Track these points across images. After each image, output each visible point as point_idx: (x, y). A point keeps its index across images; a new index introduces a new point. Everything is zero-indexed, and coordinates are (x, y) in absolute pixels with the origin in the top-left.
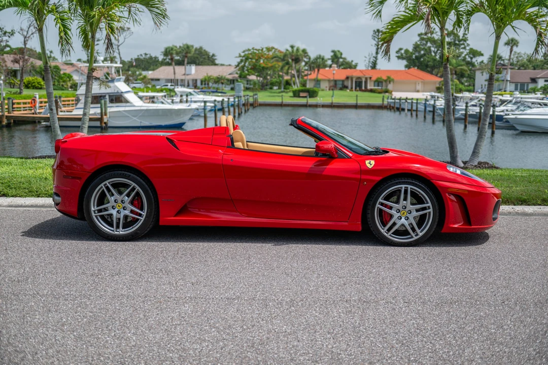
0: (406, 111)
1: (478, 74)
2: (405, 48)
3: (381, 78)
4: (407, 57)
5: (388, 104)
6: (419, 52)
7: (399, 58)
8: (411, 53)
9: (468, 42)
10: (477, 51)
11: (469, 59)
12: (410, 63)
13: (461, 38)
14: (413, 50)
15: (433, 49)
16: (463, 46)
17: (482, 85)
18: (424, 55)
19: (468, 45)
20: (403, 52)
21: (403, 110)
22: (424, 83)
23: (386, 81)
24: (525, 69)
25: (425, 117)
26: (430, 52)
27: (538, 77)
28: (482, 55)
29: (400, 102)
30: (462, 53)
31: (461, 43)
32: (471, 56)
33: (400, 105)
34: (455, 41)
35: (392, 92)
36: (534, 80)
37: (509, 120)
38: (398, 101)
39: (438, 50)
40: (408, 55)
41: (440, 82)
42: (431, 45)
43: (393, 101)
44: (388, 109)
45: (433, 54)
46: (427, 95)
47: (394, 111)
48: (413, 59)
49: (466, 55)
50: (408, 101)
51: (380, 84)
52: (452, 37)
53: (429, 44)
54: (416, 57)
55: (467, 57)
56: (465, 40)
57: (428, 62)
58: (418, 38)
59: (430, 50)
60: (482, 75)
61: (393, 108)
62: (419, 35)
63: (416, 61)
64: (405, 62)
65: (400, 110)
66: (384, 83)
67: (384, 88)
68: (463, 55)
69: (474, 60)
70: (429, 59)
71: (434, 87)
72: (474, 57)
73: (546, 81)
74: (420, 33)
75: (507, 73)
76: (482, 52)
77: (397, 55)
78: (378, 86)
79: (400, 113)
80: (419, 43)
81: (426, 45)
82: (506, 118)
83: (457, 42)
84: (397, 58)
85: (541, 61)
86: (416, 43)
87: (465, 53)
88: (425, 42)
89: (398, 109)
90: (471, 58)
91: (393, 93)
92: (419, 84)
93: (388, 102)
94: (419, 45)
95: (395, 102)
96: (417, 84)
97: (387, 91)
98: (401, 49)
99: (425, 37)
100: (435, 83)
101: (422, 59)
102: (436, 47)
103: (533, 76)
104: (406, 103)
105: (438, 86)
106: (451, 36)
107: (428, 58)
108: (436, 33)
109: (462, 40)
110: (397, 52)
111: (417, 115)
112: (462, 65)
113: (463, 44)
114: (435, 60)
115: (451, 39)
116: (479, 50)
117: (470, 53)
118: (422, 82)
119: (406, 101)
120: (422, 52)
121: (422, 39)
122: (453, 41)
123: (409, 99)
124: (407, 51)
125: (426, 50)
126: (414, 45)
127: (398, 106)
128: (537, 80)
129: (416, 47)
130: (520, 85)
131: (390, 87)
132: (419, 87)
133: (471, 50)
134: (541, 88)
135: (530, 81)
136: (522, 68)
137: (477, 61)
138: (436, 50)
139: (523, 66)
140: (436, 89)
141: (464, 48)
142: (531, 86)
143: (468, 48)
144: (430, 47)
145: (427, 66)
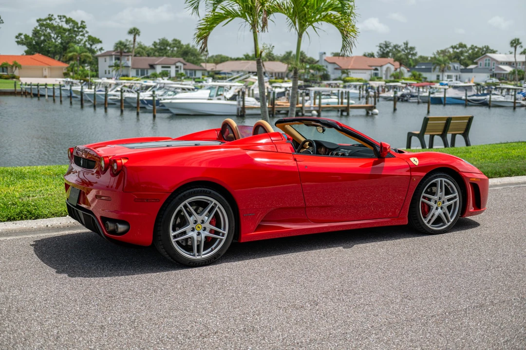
0: (47, 97)
1: (101, 60)
2: (24, 34)
3: (6, 64)
4: (27, 43)
5: (22, 90)
6: (40, 38)
7: (18, 43)
8: (31, 38)
9: (86, 29)
10: (95, 38)
11: (89, 46)
12: (31, 49)
13: (79, 25)
14: (33, 35)
15: (52, 35)
16: (81, 33)
17: (106, 71)
18: (44, 41)
19: (87, 32)
20: (23, 37)
21: (43, 96)
22: (51, 69)
23: (12, 67)
24: (141, 56)
25: (71, 103)
26: (51, 39)
27: (156, 63)
28: (101, 42)
29: (38, 88)
30: (82, 40)
31: (80, 30)
32: (91, 43)
33: (38, 91)
34: (74, 28)
35: (19, 78)
36: (152, 67)
37: (164, 104)
38: (36, 87)
39: (57, 37)
40: (28, 41)
41: (67, 68)
42: (50, 31)
43: (30, 87)
44: (22, 95)
45: (54, 41)
46: (61, 80)
47: (31, 97)
48: (34, 45)
49: (85, 42)
50: (48, 87)
51: (5, 69)
52: (71, 24)
53: (49, 30)
54: (36, 42)
55: (87, 43)
56: (84, 27)
57: (49, 47)
58: (37, 24)
59: (51, 36)
60: (105, 61)
61: (29, 94)
62: (38, 21)
63: (37, 47)
64: (25, 48)
65: (39, 96)
66: (9, 69)
67: (10, 74)
68: (83, 42)
69: (93, 47)
70: (50, 45)
71: (61, 73)
72: (94, 44)
73: (163, 67)
74: (38, 19)
75: (128, 60)
76: (100, 40)
77: (17, 40)
78: (3, 72)
79: (39, 99)
80: (39, 28)
81: (46, 31)
82: (161, 103)
83: (76, 29)
84: (16, 43)
85: (152, 49)
86: (35, 28)
87: (84, 40)
88: (44, 28)
89: (35, 95)
90: (91, 45)
91: (21, 79)
92: (45, 69)
93: (22, 88)
94: (39, 31)
95: (31, 88)
96: (44, 69)
97: (13, 77)
98: (20, 34)
99: (45, 23)
100: (62, 68)
101: (42, 45)
102: (55, 33)
103: (151, 63)
104: (46, 89)
105: (65, 71)
106: (69, 23)
107: (49, 43)
108: (55, 19)
109: (81, 27)
110: (17, 37)
111: (61, 101)
112: (86, 52)
113: (82, 31)
114: (56, 46)
115: (70, 26)
116: (97, 38)
117: (89, 40)
118: (48, 68)
119: (46, 87)
120: (42, 38)
121: (41, 25)
122: (71, 27)
123: (50, 85)
124: (26, 37)
125: (46, 36)
126: (33, 30)
127: (36, 92)
128: (155, 66)
129: (36, 33)
130: (141, 71)
131: (17, 72)
132: (46, 73)
133: (89, 37)
134: (160, 73)
135: (148, 67)
136: (138, 55)
137: (96, 48)
138: (56, 36)
139: (139, 53)
140: (63, 75)
141: (83, 35)
142: (150, 72)
143: (86, 35)
144: (49, 33)
145: (48, 52)
